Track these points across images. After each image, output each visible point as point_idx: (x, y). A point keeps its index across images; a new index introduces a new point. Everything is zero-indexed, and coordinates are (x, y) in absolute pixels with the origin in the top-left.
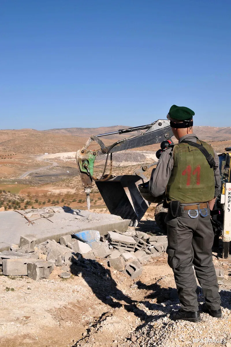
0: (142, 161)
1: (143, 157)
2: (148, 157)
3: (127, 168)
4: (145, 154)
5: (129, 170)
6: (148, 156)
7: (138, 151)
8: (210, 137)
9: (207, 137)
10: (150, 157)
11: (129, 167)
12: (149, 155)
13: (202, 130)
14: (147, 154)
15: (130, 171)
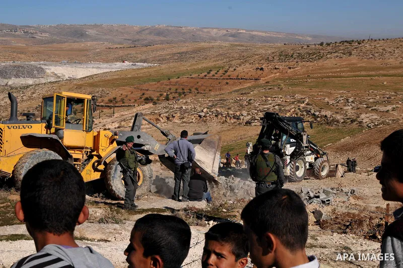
0: (40, 76)
1: (41, 71)
2: (48, 71)
3: (28, 89)
4: (43, 67)
5: (32, 91)
6: (49, 69)
7: (33, 63)
8: (128, 40)
9: (125, 39)
10: (52, 71)
11: (31, 87)
12: (50, 67)
13: (117, 30)
14: (46, 67)
15: (33, 93)
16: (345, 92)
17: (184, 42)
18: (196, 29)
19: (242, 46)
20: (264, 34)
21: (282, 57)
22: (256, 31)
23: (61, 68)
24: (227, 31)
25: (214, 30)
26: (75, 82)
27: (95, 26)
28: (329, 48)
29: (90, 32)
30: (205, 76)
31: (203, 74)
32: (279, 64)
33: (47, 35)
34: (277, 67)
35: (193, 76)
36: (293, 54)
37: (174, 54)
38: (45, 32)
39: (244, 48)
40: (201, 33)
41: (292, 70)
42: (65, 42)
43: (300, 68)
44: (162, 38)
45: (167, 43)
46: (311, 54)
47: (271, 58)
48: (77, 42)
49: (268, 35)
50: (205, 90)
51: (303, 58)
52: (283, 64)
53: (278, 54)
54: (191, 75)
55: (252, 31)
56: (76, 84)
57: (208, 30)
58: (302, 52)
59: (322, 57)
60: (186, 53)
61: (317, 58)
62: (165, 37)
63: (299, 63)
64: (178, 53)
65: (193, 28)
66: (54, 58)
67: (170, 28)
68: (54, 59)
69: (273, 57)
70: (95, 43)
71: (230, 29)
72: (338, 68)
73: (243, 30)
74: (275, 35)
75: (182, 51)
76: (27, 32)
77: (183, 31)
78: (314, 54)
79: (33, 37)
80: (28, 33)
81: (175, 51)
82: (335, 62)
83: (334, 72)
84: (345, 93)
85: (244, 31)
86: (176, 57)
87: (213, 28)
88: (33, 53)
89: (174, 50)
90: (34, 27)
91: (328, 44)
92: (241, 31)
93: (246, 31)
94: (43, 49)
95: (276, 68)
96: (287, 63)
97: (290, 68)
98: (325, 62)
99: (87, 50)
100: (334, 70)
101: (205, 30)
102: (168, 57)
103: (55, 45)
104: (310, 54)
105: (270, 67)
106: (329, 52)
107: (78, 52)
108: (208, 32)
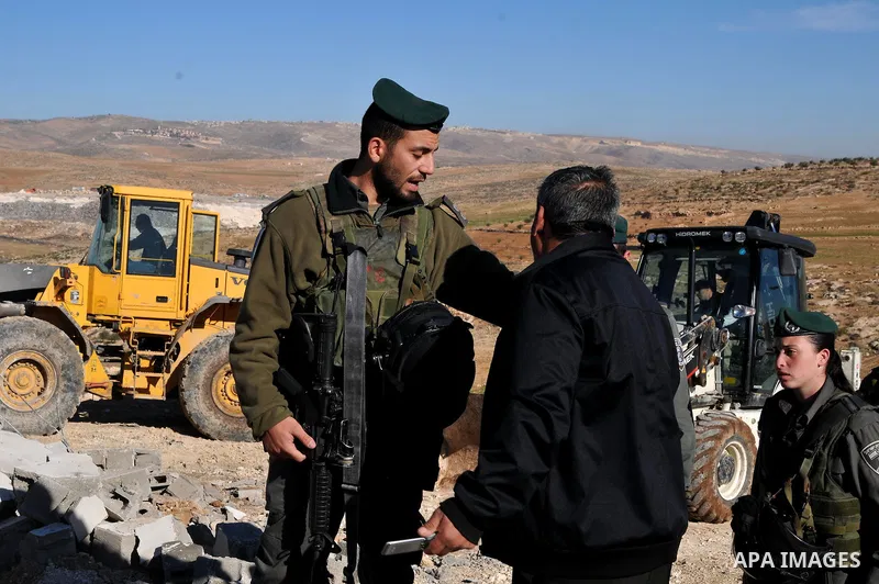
16: (825, 267)
17: (506, 162)
18: (535, 137)
19: (629, 173)
20: (680, 152)
21: (696, 191)
22: (665, 144)
23: (229, 208)
24: (602, 142)
25: (574, 140)
26: (238, 234)
27: (322, 125)
28: (803, 173)
29: (310, 138)
30: (520, 227)
31: (516, 224)
32: (687, 204)
33: (218, 141)
34: (681, 211)
35: (492, 227)
36: (722, 184)
37: (478, 187)
38: (215, 135)
39: (632, 177)
40: (545, 145)
41: (714, 218)
42: (253, 157)
43: (733, 214)
44: (460, 154)
45: (471, 164)
46: (761, 184)
47: (671, 192)
48: (279, 157)
49: (690, 153)
50: (510, 258)
51: (743, 194)
52: (698, 205)
53: (688, 185)
54: (488, 225)
55: (657, 144)
56: (239, 239)
57: (561, 139)
58: (742, 180)
59: (785, 192)
60: (504, 184)
61: (774, 193)
62: (468, 151)
63: (733, 203)
64: (487, 185)
65: (529, 134)
66: (224, 187)
67: (479, 133)
68: (223, 191)
69: (676, 191)
70: (314, 159)
71: (608, 138)
72: (819, 216)
73: (636, 141)
74: (706, 152)
75: (496, 180)
76: (177, 135)
77: (506, 141)
78: (769, 184)
79: (189, 146)
80: (181, 137)
81: (483, 179)
82: (814, 204)
83: (809, 225)
84: (824, 270)
85: (639, 144)
86: (482, 194)
87: (572, 136)
88: (182, 177)
89: (481, 178)
90: (193, 125)
91: (803, 165)
92: (632, 144)
93: (643, 143)
94: (204, 169)
95: (678, 214)
96: (706, 203)
97: (710, 214)
98: (791, 203)
99: (297, 175)
100: (811, 220)
101: (556, 140)
102: (464, 192)
103: (230, 161)
104: (758, 185)
105: (666, 210)
106: (802, 182)
107: (277, 178)
108: (561, 144)
